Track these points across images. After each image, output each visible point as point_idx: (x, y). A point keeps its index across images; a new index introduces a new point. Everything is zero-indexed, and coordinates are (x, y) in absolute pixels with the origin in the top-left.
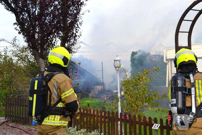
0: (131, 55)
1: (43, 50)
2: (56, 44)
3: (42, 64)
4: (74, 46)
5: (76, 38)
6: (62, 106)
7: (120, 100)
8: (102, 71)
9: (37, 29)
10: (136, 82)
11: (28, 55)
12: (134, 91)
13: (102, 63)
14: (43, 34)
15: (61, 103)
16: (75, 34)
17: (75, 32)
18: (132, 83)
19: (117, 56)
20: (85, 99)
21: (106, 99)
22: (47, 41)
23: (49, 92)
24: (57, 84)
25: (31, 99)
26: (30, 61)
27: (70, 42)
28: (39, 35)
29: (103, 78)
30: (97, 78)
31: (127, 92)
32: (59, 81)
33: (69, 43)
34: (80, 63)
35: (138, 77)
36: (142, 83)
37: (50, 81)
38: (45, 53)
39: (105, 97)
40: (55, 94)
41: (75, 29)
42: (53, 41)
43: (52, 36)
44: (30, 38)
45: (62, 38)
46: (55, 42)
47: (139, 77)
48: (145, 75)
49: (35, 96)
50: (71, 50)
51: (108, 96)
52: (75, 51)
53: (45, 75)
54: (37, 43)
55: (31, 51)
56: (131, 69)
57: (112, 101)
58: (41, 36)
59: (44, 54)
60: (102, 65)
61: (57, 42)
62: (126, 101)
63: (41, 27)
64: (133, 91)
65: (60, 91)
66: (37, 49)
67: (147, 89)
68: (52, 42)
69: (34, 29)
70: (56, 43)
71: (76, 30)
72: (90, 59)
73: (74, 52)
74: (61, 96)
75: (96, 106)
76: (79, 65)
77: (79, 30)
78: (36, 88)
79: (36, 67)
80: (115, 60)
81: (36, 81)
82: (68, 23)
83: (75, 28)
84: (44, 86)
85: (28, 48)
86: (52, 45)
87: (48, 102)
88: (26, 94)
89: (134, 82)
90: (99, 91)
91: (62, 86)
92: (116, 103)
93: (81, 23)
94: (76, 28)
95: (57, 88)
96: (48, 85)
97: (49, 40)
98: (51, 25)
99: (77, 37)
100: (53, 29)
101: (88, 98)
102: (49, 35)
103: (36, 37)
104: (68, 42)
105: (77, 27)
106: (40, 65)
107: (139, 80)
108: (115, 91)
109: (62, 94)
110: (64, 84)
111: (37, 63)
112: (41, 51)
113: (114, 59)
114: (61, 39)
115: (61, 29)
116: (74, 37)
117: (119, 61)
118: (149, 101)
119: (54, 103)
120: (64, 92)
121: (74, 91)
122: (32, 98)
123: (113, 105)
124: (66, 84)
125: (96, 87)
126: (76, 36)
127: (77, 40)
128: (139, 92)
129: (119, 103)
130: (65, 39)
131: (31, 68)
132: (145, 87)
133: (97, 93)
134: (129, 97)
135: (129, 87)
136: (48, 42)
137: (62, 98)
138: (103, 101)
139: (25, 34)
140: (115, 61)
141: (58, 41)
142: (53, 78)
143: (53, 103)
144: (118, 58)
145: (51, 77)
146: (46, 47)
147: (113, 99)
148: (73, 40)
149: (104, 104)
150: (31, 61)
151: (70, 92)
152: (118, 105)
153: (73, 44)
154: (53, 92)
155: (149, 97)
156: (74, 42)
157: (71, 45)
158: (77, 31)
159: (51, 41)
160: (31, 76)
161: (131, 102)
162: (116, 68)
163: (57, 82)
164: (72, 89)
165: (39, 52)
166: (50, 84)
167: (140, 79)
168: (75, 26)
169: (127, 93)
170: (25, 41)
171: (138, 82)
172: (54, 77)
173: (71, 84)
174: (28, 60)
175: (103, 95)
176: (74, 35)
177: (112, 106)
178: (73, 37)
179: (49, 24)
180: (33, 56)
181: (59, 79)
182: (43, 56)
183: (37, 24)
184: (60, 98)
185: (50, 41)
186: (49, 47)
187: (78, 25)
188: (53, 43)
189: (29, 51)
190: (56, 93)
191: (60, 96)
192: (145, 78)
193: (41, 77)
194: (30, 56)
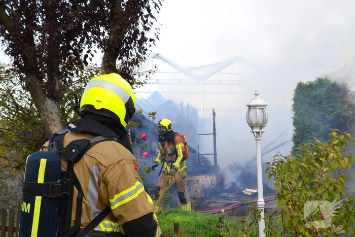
0: (294, 93)
1: (56, 78)
2: (91, 59)
3: (52, 113)
4: (138, 66)
5: (144, 45)
6: (109, 230)
7: (262, 214)
8: (214, 134)
9: (40, 19)
10: (309, 168)
11: (14, 88)
12: (304, 192)
13: (214, 114)
14: (57, 34)
15: (107, 222)
16: (143, 33)
17: (141, 28)
18: (298, 168)
19: (256, 95)
20: (167, 211)
21: (223, 211)
22: (66, 54)
23: (76, 191)
24: (100, 170)
25: (26, 208)
26: (17, 107)
27: (128, 57)
28: (43, 36)
29: (215, 154)
30: (201, 153)
31: (285, 192)
32: (104, 162)
33: (124, 58)
34: (154, 114)
35: (315, 153)
36: (325, 170)
37: (81, 161)
38: (60, 86)
39: (221, 208)
40: (91, 195)
41: (141, 21)
42: (81, 51)
43: (79, 40)
44: (19, 43)
45: (108, 45)
46: (86, 56)
47: (317, 152)
48: (335, 147)
49: (38, 200)
50: (132, 78)
51: (228, 204)
52: (142, 81)
53: (66, 144)
54: (39, 56)
55: (22, 79)
56: (295, 130)
57: (240, 219)
58: (49, 39)
59: (57, 88)
60: (214, 119)
61: (93, 55)
62: (280, 219)
63: (50, 13)
64: (300, 191)
65: (106, 188)
66: (39, 73)
67: (339, 187)
68: (78, 56)
69: (31, 19)
70: (91, 57)
71: (145, 22)
72: (182, 103)
73: (139, 83)
74: (109, 203)
75: (197, 230)
76: (151, 119)
77: (152, 23)
78: (41, 180)
79: (35, 123)
80: (250, 107)
81: (43, 162)
82: (123, 5)
83: (142, 19)
84: (63, 173)
85: (14, 70)
86: (80, 63)
87: (73, 218)
88: (5, 195)
89: (302, 167)
90: (205, 191)
91: (111, 176)
92: (251, 224)
93: (160, 3)
94: (145, 19)
95: (97, 180)
96: (73, 171)
97: (72, 49)
98: (76, 9)
99: (148, 42)
100: (82, 19)
101: (173, 209)
102: (71, 36)
103: (37, 40)
104: (122, 55)
105: (147, 16)
106: (48, 117)
107: (317, 160)
108: (248, 191)
109: (113, 198)
110: (118, 170)
111: (39, 111)
112: (51, 78)
113: (249, 104)
114: (104, 48)
115: (103, 20)
116: (138, 41)
117: (262, 107)
118: (347, 222)
119: (89, 221)
120: (118, 192)
121: (143, 189)
122: (29, 205)
123: (244, 230)
124: (124, 171)
125: (197, 178)
126: (144, 39)
127: (146, 50)
128: (317, 195)
129: (262, 225)
130: (115, 48)
131: (21, 126)
132: (334, 180)
133: (199, 196)
134: (290, 207)
135: (288, 180)
136: (70, 54)
137: (113, 208)
138: (216, 217)
139: (7, 32)
140: (249, 109)
141: (96, 52)
142: (88, 152)
143: (85, 220)
144: (259, 101)
145: (82, 149)
146: (64, 68)
147: (243, 214)
148: (137, 50)
149: (219, 227)
150: (21, 107)
151: (135, 191)
152: (258, 229)
153: (135, 62)
154: (87, 189)
155: (348, 209)
156: (138, 55)
157: (131, 64)
158: (146, 25)
159: (77, 53)
160: (22, 147)
161: (295, 222)
162: (252, 127)
163: (99, 164)
164: (138, 183)
165: (45, 80)
166: (79, 170)
167: (322, 159)
168: (143, 13)
169: (283, 197)
170: (6, 51)
171: (315, 166)
172: (92, 152)
173: (136, 169)
174: (14, 103)
175: (215, 202)
176: (139, 37)
177: (240, 232)
178: (135, 43)
179: (72, 7)
180: (27, 93)
181: (103, 156)
182: (55, 91)
183: (38, 4)
184: (104, 208)
185: (75, 52)
186: (71, 69)
187: (149, 10)
188: (82, 58)
189: (16, 79)
190: (96, 194)
191: (106, 201)
192: (336, 157)
193: (55, 150)
194: (19, 92)
